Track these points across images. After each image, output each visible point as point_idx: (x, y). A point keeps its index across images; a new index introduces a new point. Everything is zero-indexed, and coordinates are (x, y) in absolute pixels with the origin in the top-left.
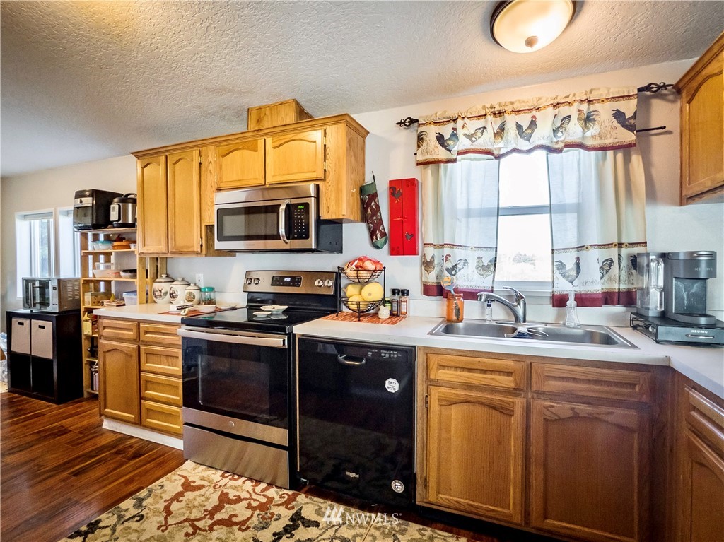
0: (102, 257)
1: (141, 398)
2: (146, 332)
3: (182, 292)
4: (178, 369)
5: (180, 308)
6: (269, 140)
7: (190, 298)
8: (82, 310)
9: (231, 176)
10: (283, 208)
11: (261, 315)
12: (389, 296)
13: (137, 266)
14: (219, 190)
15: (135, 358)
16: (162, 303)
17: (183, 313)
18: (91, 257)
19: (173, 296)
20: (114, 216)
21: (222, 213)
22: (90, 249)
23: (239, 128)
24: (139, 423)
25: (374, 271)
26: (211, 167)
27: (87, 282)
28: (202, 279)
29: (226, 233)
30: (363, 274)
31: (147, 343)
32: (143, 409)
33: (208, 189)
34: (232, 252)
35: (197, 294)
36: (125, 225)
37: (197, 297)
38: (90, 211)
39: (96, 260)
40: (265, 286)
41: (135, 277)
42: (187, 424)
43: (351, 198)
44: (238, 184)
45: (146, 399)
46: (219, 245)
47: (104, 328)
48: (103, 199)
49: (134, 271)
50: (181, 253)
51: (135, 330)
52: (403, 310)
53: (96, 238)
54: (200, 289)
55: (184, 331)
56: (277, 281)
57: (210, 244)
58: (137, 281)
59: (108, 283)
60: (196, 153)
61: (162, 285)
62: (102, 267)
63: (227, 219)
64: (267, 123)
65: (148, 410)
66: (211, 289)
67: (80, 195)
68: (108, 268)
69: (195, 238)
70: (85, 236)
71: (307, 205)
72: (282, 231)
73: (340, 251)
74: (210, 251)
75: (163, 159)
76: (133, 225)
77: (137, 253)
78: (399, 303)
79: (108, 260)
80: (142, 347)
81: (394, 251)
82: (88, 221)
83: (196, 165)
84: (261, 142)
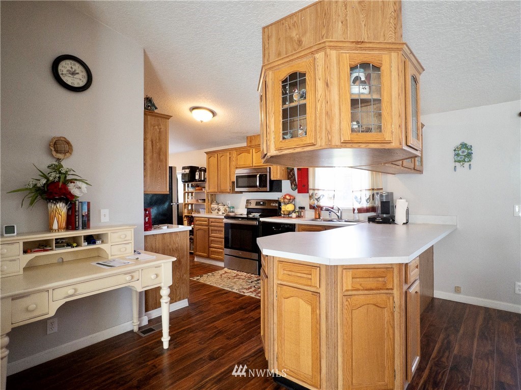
0: (190, 194)
1: (209, 247)
2: (212, 222)
3: (222, 208)
4: (223, 235)
5: (223, 213)
6: (254, 150)
7: (225, 210)
8: (184, 216)
9: (241, 163)
10: (258, 176)
11: (251, 216)
12: (297, 209)
13: (206, 198)
14: (237, 168)
15: (207, 232)
16: (215, 212)
17: (224, 215)
18: (186, 194)
19: (219, 210)
20: (197, 177)
21: (238, 177)
22: (186, 191)
23: (245, 144)
24: (208, 257)
25: (290, 199)
26: (234, 159)
27: (185, 204)
28: (229, 203)
29: (239, 185)
30: (286, 200)
31: (212, 226)
32: (210, 251)
33: (233, 167)
34: (241, 192)
35: (227, 209)
36: (201, 181)
37: (228, 211)
38: (187, 176)
39: (188, 195)
40: (253, 206)
41: (205, 202)
42: (226, 254)
43: (282, 172)
44: (243, 166)
45: (211, 247)
46: (237, 190)
47: (196, 221)
48: (193, 170)
49: (204, 200)
50: (223, 192)
51: (208, 221)
52: (302, 215)
53: (188, 186)
54: (229, 207)
55: (226, 221)
56: (258, 204)
57: (233, 189)
58: (205, 204)
59: (192, 204)
60: (228, 154)
61: (214, 206)
62: (190, 198)
63: (239, 180)
64: (253, 143)
65: (212, 251)
66: (233, 207)
67: (184, 168)
68: (192, 198)
69: (228, 187)
70: (184, 185)
71: (266, 175)
72: (258, 184)
73: (281, 191)
74: (234, 192)
75: (216, 155)
76: (204, 181)
77: (206, 192)
78: (301, 212)
79: (192, 195)
80: (210, 228)
81: (299, 192)
82: (187, 180)
83: (228, 158)
84: (251, 151)
